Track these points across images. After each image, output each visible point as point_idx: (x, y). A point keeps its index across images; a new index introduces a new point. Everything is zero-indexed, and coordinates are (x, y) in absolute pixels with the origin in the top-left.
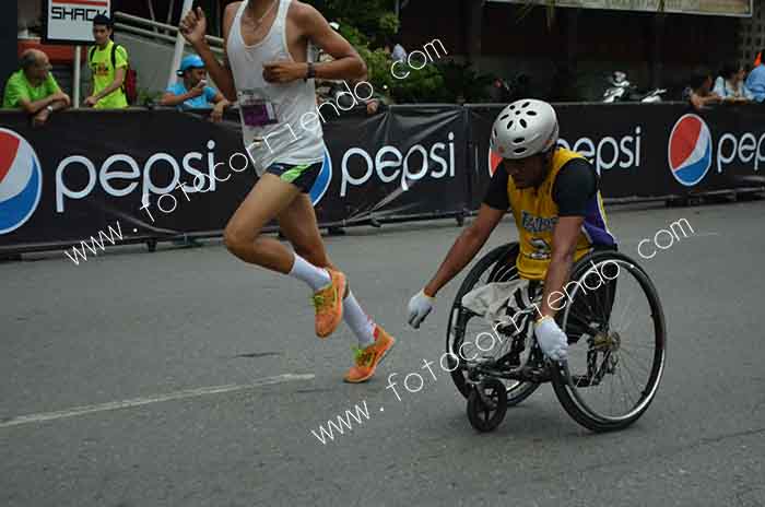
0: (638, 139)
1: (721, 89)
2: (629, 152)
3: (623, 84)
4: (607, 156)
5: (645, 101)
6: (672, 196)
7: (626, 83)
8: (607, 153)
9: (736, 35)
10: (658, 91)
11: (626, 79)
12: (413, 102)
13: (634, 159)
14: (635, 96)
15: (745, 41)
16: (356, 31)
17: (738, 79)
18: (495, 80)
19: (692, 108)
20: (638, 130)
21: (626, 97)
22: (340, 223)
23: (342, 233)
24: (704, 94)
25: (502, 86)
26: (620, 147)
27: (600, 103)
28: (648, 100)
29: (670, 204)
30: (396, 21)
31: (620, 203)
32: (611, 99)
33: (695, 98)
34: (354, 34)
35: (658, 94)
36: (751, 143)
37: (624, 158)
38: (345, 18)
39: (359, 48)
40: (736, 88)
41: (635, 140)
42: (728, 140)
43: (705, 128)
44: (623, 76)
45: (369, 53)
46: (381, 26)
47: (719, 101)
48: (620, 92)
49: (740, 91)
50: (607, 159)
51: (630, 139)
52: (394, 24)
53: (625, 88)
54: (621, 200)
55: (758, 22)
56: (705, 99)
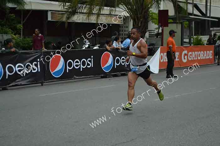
0: (92, 59)
1: (115, 45)
2: (90, 63)
3: (88, 43)
4: (84, 64)
5: (94, 48)
6: (102, 75)
7: (89, 43)
8: (84, 63)
9: (119, 29)
10: (98, 45)
11: (89, 42)
12: (27, 50)
13: (91, 65)
14: (91, 47)
15: (121, 31)
16: (10, 30)
17: (119, 42)
18: (51, 43)
19: (107, 50)
20: (92, 57)
21: (89, 47)
22: (6, 86)
23: (7, 89)
24: (110, 46)
25: (53, 45)
26: (87, 62)
27: (81, 49)
28: (95, 48)
29: (102, 77)
30: (22, 27)
31: (88, 78)
32: (84, 48)
33: (108, 47)
34: (9, 31)
35: (98, 46)
36: (124, 60)
37: (88, 65)
38: (7, 26)
39: (12, 35)
40: (119, 44)
41: (91, 60)
42: (118, 59)
43: (111, 55)
44: (88, 41)
45: (14, 36)
46: (17, 28)
47: (114, 48)
48: (87, 46)
49: (120, 45)
50: (84, 65)
51: (90, 59)
52: (21, 27)
53: (89, 45)
54: (88, 77)
55: (124, 25)
56: (111, 47)
